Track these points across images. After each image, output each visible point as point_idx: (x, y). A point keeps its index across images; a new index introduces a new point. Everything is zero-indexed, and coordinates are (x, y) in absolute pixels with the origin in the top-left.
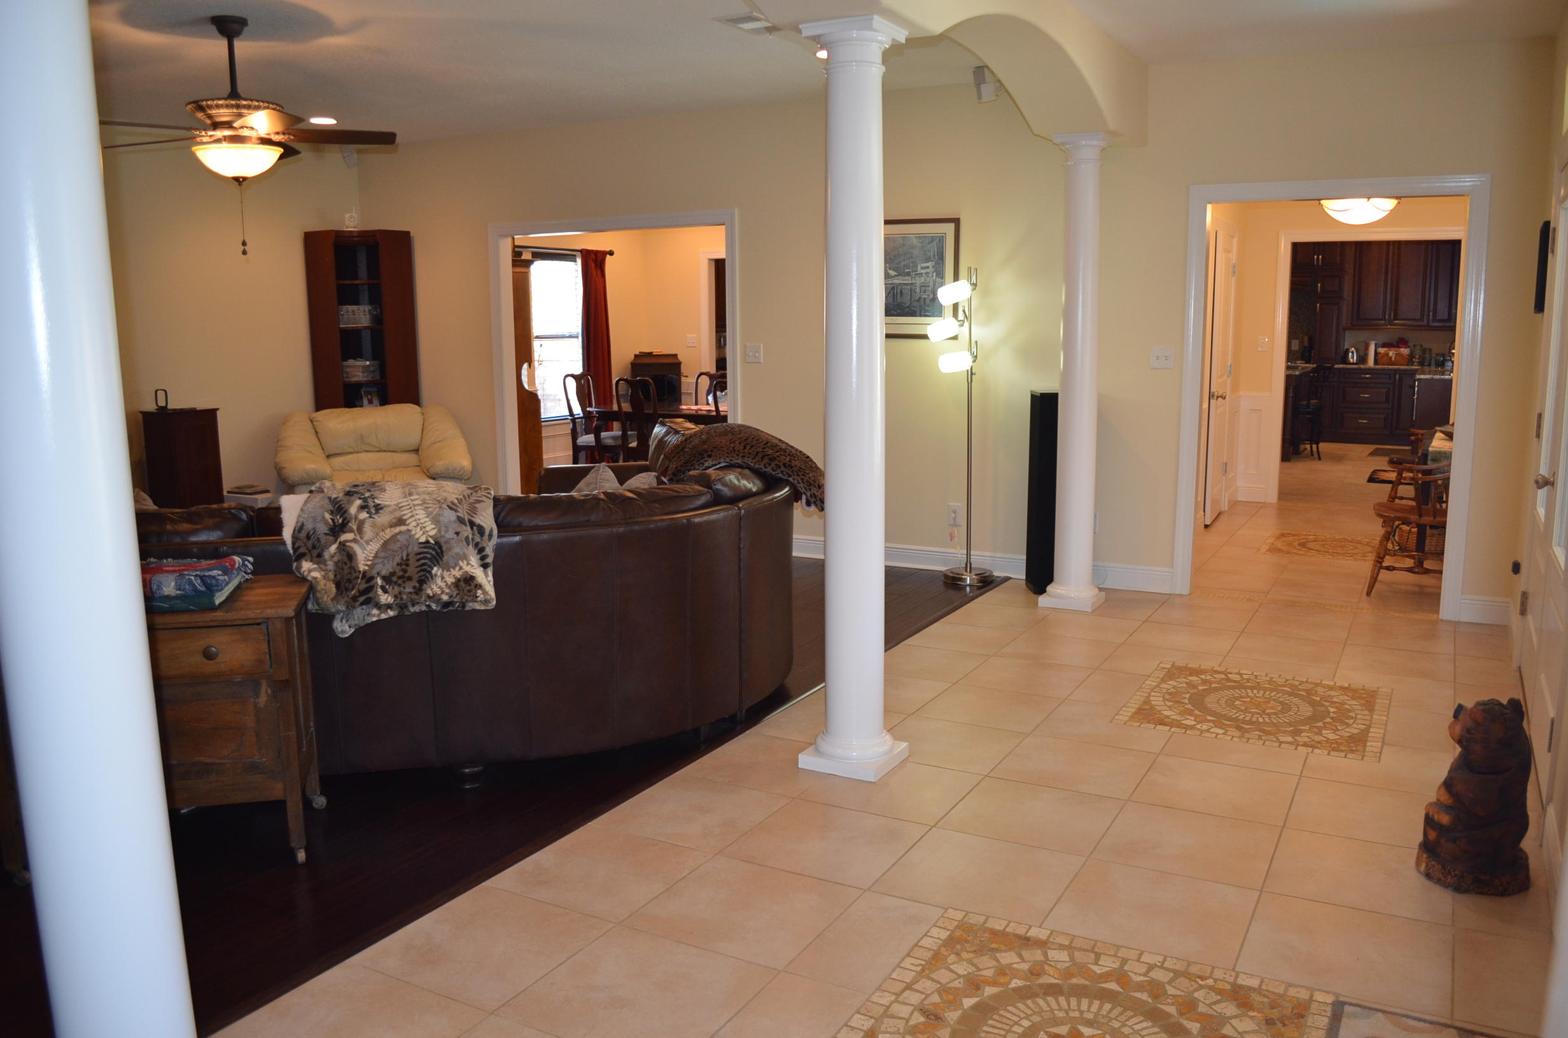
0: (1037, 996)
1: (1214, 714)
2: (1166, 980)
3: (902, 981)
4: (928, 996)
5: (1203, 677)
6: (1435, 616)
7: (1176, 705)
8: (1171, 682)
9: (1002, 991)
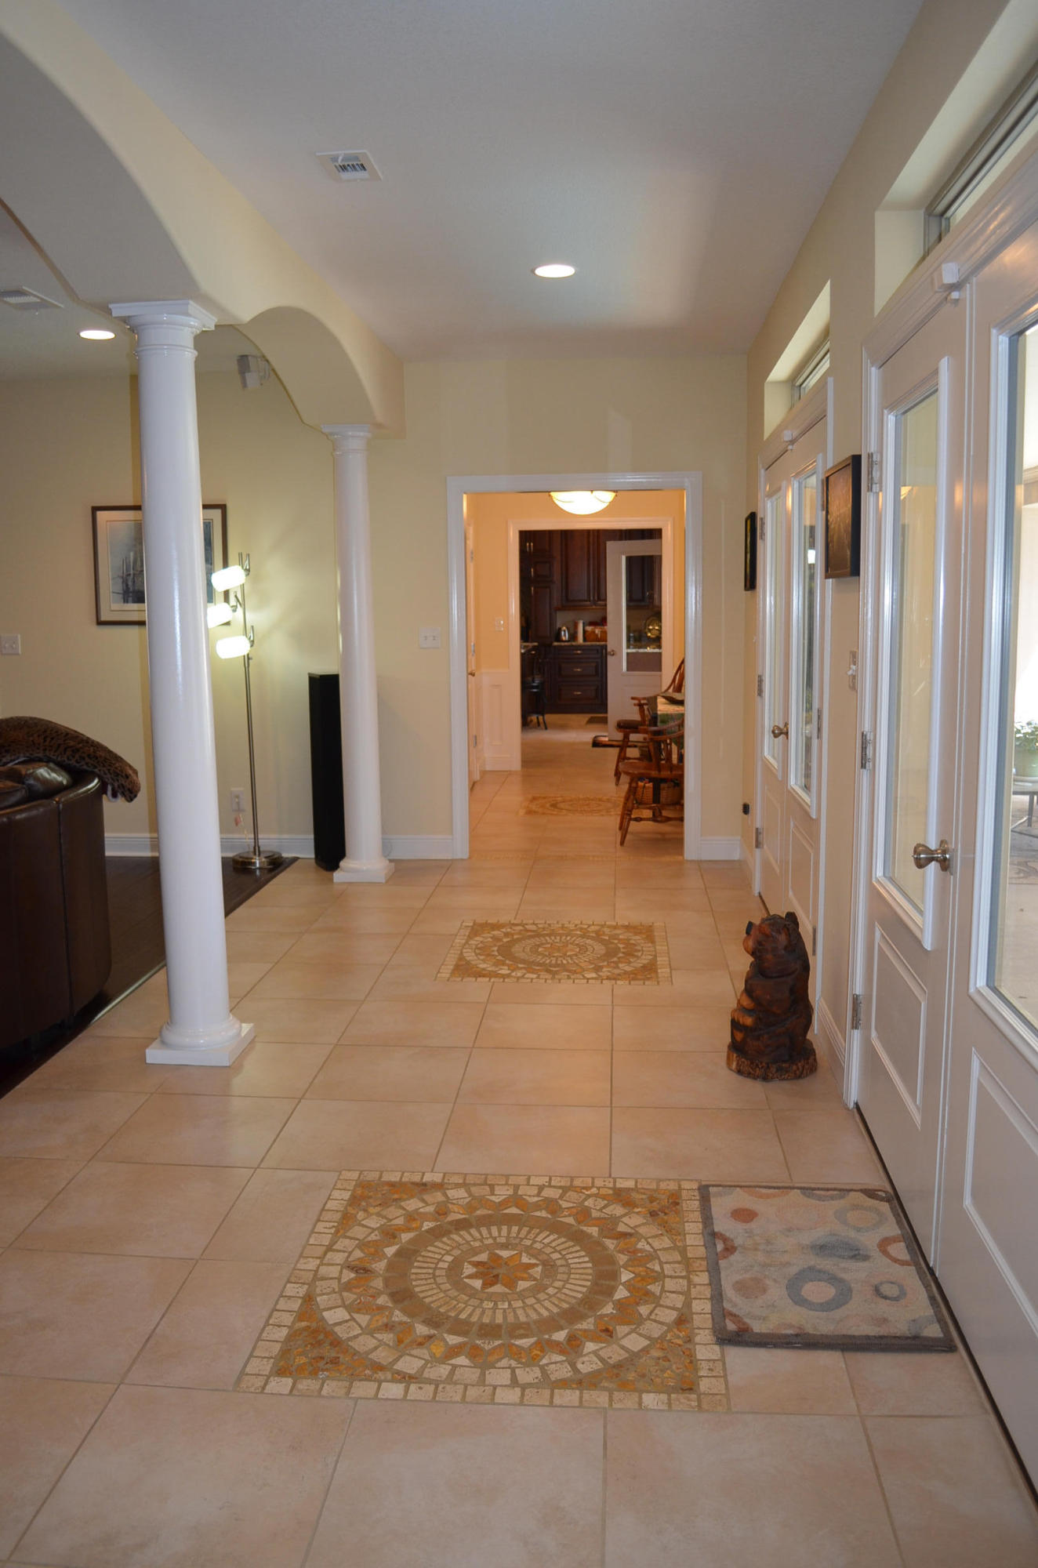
0: (450, 1232)
1: (523, 961)
2: (557, 1196)
3: (320, 1245)
4: (350, 1253)
5: (504, 930)
6: (680, 858)
7: (488, 958)
8: (477, 938)
9: (417, 1235)
